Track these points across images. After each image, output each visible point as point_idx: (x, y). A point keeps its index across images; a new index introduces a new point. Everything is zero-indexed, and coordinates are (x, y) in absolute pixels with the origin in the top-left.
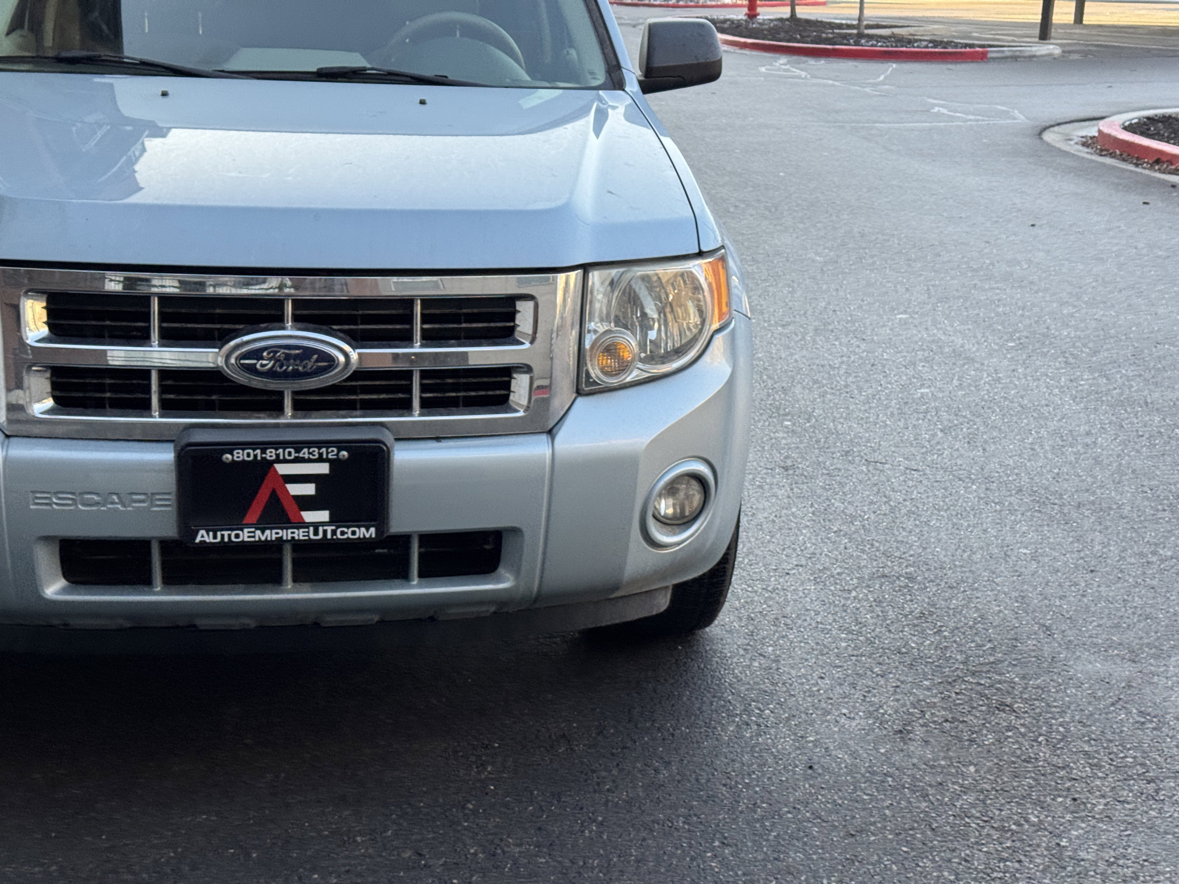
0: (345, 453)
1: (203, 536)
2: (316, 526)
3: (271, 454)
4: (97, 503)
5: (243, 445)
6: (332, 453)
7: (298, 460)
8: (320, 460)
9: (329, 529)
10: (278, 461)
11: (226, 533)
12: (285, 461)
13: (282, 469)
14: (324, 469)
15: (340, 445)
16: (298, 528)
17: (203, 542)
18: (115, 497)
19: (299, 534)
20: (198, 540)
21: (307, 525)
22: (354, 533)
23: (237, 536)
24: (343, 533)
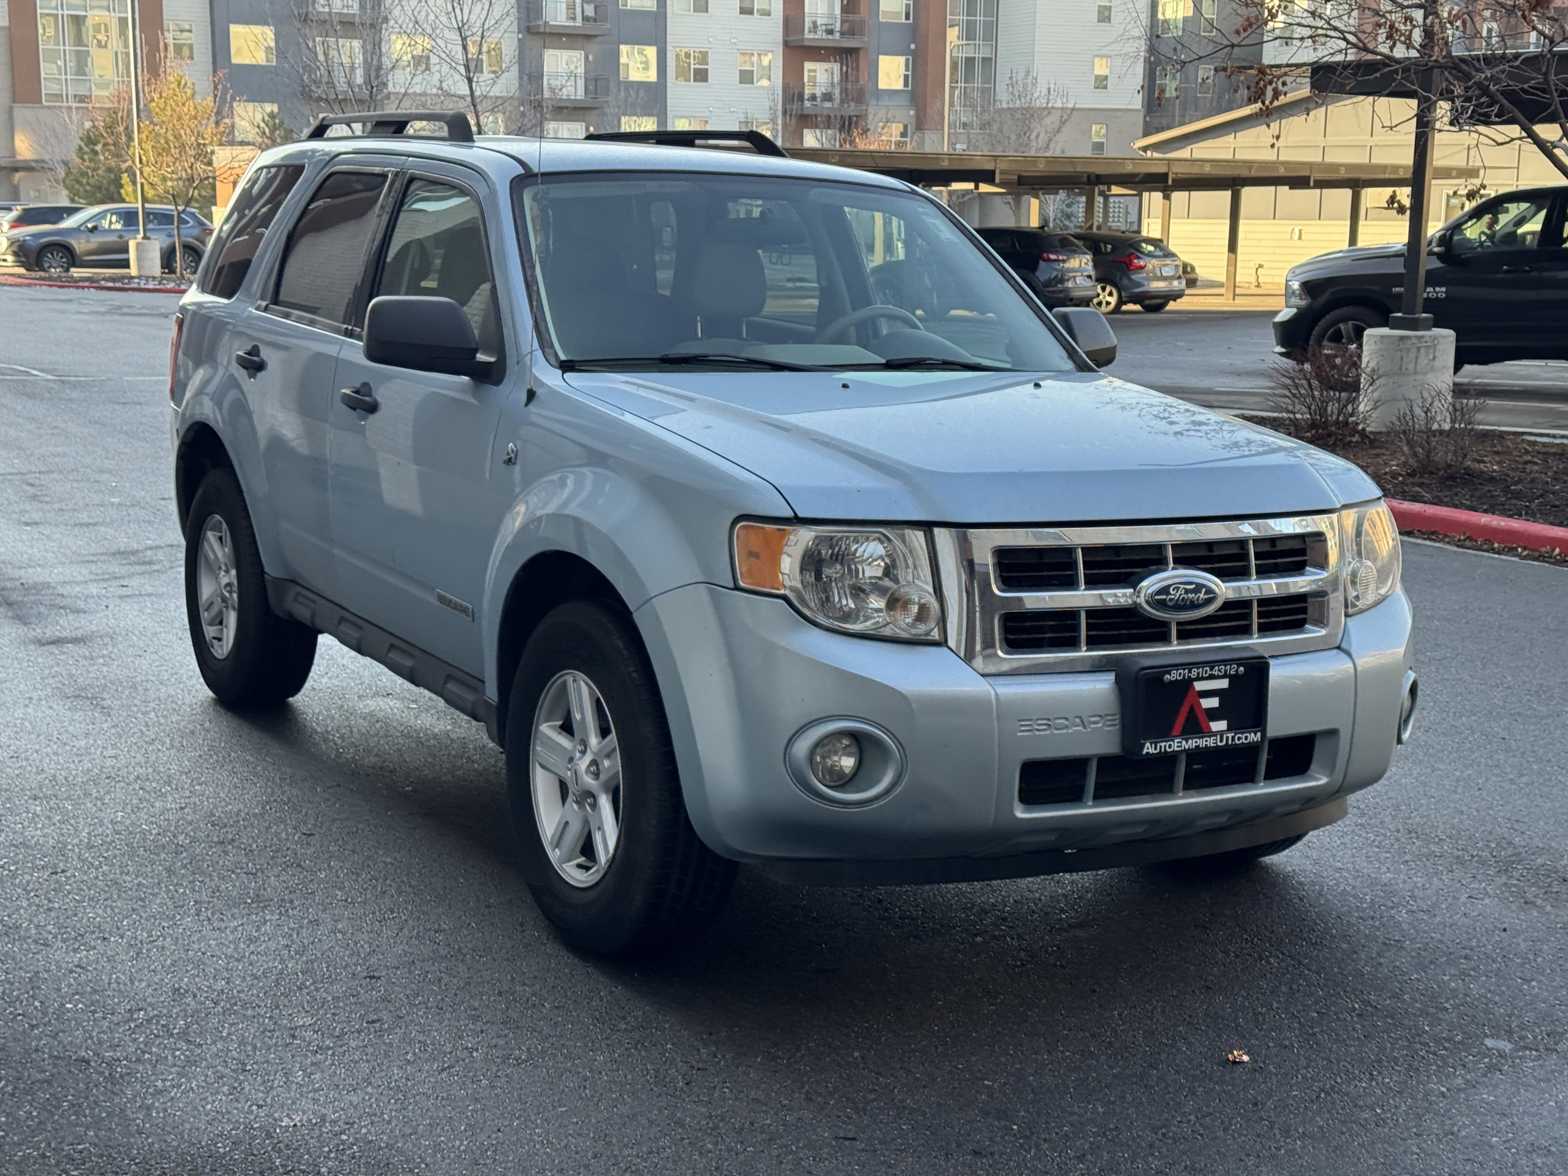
0: (1242, 669)
1: (1149, 748)
2: (1221, 733)
3: (1194, 673)
4: (1066, 727)
5: (1177, 666)
6: (1232, 670)
7: (1212, 677)
8: (1224, 677)
9: (1230, 735)
10: (1199, 678)
11: (1163, 744)
12: (1203, 679)
13: (1199, 686)
14: (1224, 684)
15: (1239, 662)
16: (1210, 737)
17: (1148, 753)
18: (1078, 720)
19: (1210, 742)
20: (1145, 751)
21: (1214, 734)
22: (1246, 738)
23: (1170, 746)
24: (1239, 739)
